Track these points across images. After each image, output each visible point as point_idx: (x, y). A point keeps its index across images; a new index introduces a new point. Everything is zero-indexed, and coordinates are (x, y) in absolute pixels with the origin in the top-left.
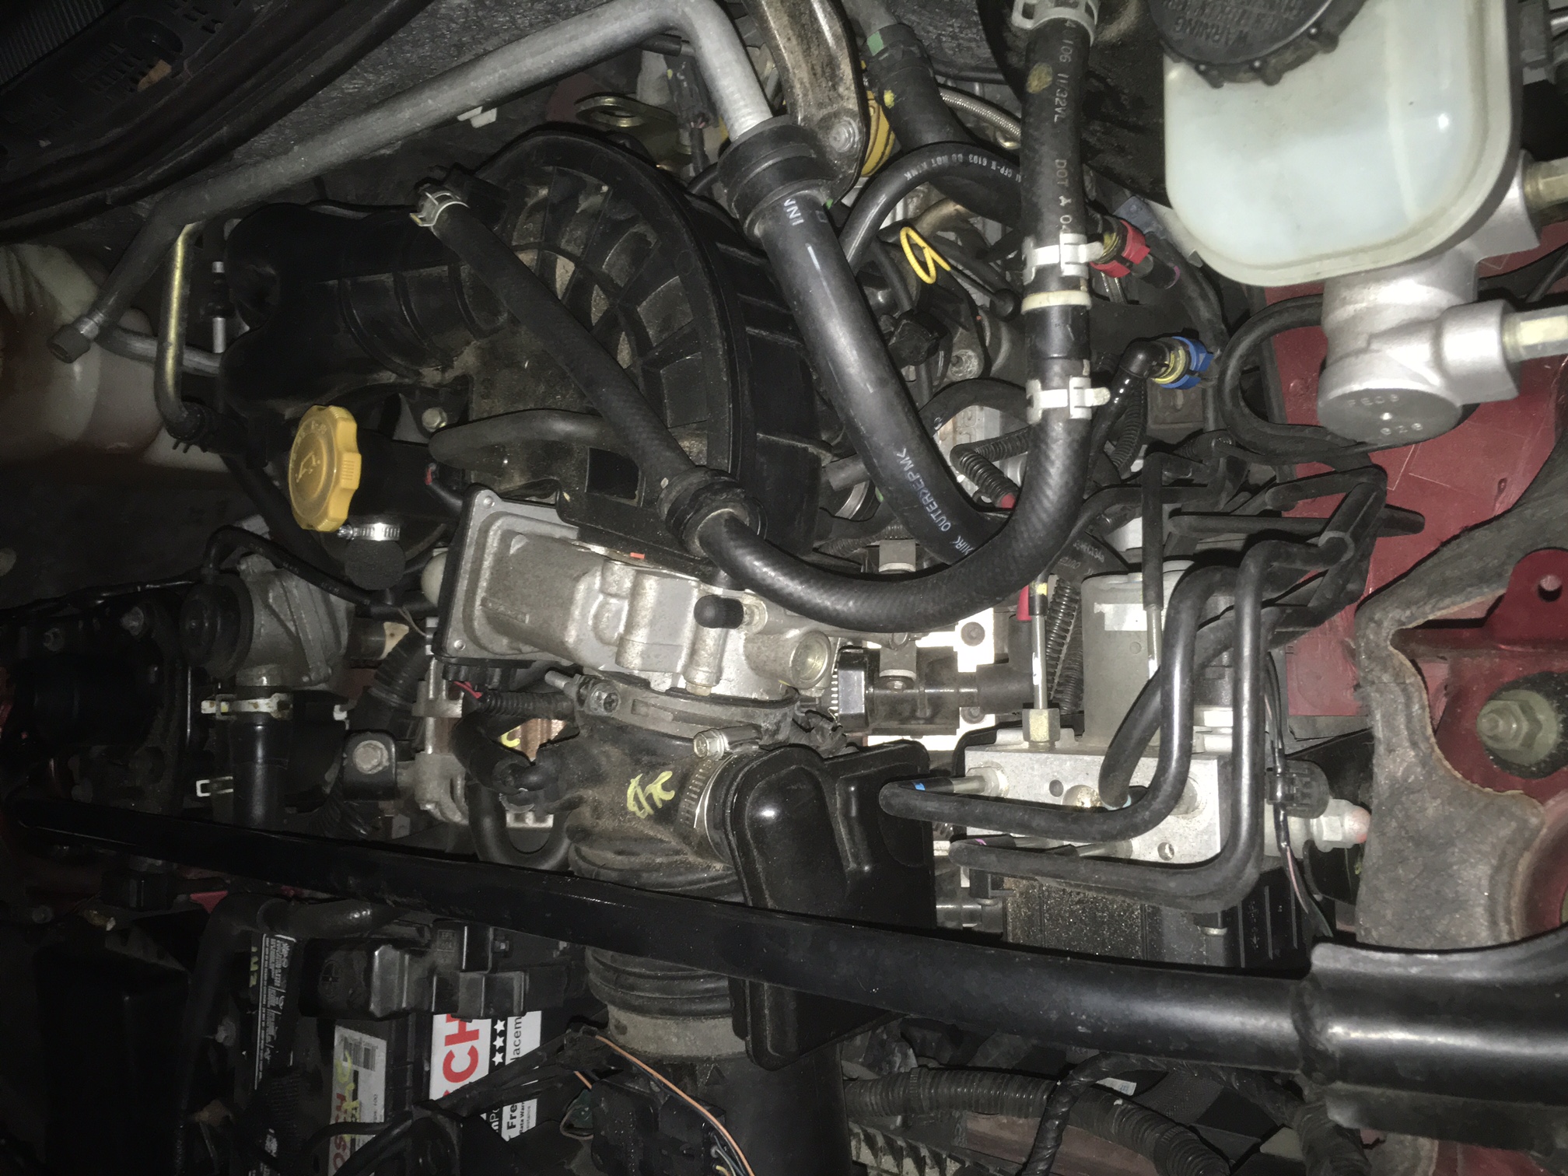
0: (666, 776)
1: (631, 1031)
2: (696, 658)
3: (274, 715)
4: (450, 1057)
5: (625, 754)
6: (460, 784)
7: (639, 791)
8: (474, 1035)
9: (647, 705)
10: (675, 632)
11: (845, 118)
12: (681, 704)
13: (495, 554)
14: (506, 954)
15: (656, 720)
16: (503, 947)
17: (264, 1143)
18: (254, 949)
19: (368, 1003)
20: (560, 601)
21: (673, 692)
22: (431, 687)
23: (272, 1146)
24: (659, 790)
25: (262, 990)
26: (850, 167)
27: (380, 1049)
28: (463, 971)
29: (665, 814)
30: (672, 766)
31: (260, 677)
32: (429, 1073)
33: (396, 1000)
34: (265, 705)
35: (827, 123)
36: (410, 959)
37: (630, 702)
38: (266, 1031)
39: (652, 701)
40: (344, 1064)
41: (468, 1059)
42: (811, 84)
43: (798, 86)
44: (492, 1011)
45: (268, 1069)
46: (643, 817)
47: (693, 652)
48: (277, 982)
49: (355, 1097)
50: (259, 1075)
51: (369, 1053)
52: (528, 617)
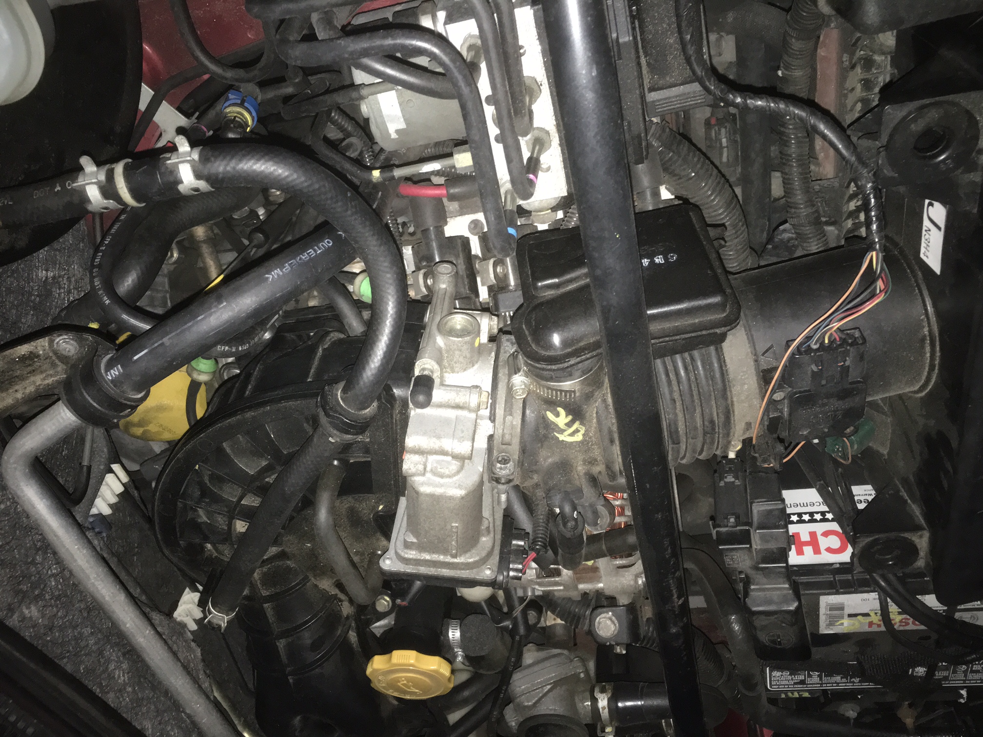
0: (550, 415)
1: (748, 419)
2: (461, 405)
3: (609, 696)
4: (829, 550)
5: (542, 446)
6: (619, 562)
7: (566, 433)
8: (813, 535)
9: (503, 435)
10: (446, 422)
11: (55, 346)
12: (500, 411)
13: (420, 552)
14: (737, 518)
15: (513, 427)
16: (732, 520)
17: (920, 677)
18: (783, 696)
19: (789, 612)
20: (435, 503)
21: (492, 418)
22: (556, 588)
23: (921, 671)
24: (561, 419)
25: (810, 687)
26: (87, 339)
27: (827, 601)
28: (751, 546)
29: (576, 413)
30: (543, 412)
31: (584, 707)
32: (840, 564)
33: (785, 592)
34: (603, 702)
35: (64, 359)
36: (753, 585)
37: (504, 447)
38: (837, 682)
39: (501, 431)
40: (845, 625)
41: (830, 537)
42: (42, 372)
43: (46, 382)
44: (782, 523)
45: (864, 678)
46: (584, 428)
47: (457, 407)
48: (802, 677)
49: (867, 615)
50: (872, 686)
51: (833, 608)
52: (453, 525)
